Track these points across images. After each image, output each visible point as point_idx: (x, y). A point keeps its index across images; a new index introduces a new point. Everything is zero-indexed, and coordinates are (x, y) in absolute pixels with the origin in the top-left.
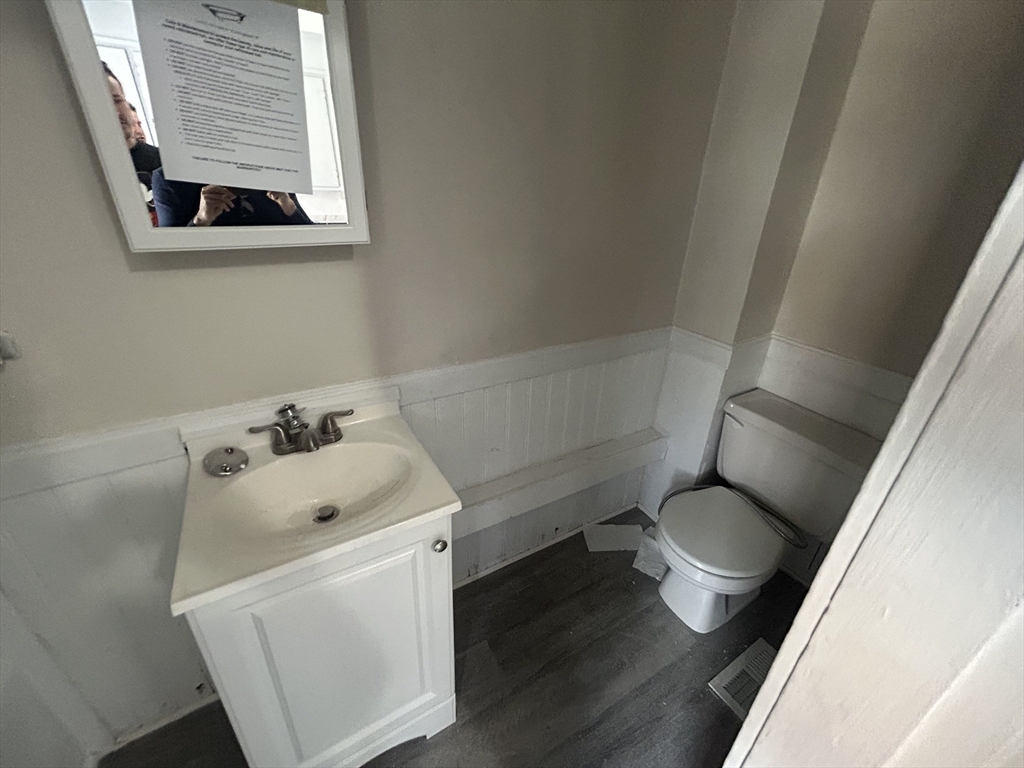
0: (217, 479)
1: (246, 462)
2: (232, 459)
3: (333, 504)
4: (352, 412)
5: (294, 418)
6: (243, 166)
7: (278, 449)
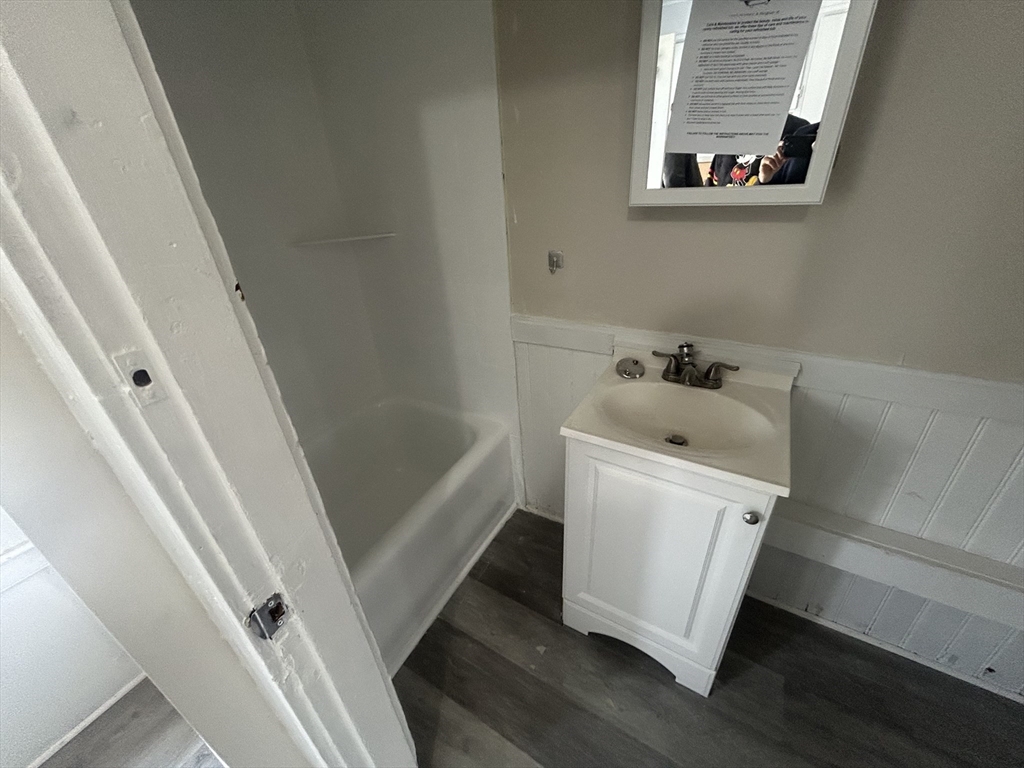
0: (619, 377)
1: (641, 375)
2: (633, 368)
3: (686, 437)
4: (738, 369)
5: (688, 355)
6: (721, 136)
7: (666, 376)
